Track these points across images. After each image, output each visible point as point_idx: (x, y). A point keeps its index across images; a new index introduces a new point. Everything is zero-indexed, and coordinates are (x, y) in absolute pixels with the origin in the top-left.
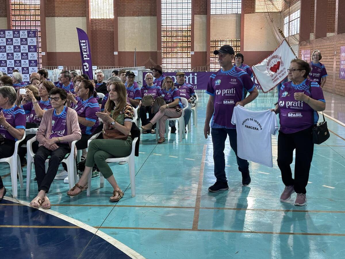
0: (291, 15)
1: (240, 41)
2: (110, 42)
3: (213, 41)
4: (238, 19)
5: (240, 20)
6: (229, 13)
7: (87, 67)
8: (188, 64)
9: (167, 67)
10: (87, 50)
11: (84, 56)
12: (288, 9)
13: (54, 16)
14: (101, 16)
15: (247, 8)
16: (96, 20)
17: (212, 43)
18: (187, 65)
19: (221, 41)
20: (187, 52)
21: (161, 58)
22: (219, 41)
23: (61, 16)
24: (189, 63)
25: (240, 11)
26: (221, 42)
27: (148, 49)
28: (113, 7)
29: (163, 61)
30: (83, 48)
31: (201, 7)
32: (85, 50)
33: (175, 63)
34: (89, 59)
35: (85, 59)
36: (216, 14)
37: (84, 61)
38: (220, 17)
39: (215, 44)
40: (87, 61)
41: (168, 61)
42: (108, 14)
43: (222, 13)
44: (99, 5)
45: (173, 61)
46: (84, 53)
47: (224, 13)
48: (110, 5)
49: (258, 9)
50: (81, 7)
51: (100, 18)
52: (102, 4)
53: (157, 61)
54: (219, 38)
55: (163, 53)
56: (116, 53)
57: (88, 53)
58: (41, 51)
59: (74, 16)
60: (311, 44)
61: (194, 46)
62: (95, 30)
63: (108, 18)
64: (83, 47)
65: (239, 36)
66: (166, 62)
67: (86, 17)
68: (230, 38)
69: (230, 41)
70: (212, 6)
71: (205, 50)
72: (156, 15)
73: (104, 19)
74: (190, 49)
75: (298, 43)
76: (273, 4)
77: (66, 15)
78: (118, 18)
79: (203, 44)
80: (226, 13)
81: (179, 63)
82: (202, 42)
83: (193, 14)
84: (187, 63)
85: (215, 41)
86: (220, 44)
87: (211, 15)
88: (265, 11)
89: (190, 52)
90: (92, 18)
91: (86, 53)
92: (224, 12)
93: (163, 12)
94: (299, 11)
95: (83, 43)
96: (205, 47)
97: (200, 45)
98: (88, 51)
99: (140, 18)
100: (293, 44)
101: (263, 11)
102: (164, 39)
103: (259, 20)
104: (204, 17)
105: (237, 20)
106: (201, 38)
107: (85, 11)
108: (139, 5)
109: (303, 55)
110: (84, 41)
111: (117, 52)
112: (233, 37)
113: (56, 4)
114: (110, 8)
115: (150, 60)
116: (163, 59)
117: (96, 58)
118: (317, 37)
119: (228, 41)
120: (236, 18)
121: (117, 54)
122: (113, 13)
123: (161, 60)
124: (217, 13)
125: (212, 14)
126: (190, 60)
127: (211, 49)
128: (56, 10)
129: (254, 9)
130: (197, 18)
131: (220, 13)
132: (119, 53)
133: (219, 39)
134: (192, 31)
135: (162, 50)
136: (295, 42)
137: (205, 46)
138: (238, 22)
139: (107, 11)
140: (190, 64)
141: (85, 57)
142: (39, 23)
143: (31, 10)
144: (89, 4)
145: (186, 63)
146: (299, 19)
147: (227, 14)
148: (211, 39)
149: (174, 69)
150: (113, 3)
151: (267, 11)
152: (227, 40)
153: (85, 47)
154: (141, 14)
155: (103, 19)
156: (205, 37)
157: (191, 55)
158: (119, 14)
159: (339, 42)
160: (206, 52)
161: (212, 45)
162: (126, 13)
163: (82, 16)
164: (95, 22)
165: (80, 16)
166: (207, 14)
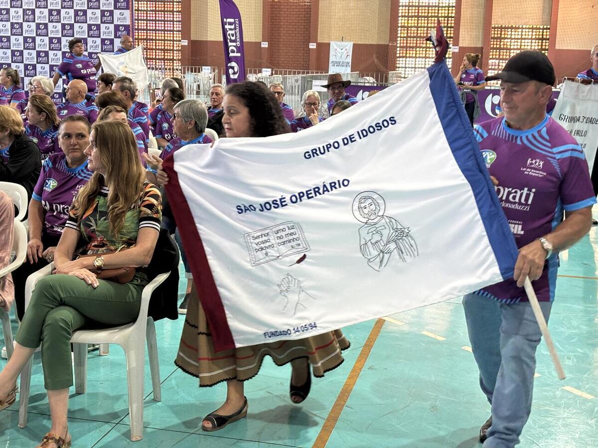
1: (549, 29)
2: (303, 24)
3: (498, 28)
7: (236, 70)
9: (405, 74)
10: (236, 37)
11: (230, 48)
17: (494, 31)
19: (512, 28)
21: (395, 57)
22: (508, 28)
26: (513, 30)
27: (373, 40)
29: (398, 62)
30: (228, 33)
32: (233, 38)
33: (421, 68)
34: (239, 55)
35: (231, 55)
37: (229, 60)
39: (501, 34)
40: (236, 59)
41: (407, 62)
45: (417, 63)
46: (230, 44)
53: (387, 62)
54: (509, 22)
55: (400, 47)
56: (313, 46)
57: (238, 43)
58: (180, 39)
61: (460, 36)
62: (276, 2)
64: (230, 32)
65: (547, 20)
66: (404, 65)
68: (531, 23)
69: (529, 28)
71: (479, 45)
74: (451, 42)
79: (477, 33)
82: (476, 29)
85: (501, 28)
86: (510, 33)
91: (234, 44)
95: (230, 24)
96: (481, 39)
97: (471, 35)
98: (238, 40)
102: (401, 21)
106: (474, 21)
110: (232, 20)
111: (315, 44)
112: (536, 21)
115: (373, 60)
116: (398, 59)
117: (276, 54)
119: (526, 28)
121: (315, 47)
123: (395, 61)
126: (449, 63)
127: (492, 43)
132: (319, 45)
134: (458, 7)
135: (399, 42)
141: (233, 51)
148: (493, 23)
152: (524, 26)
153: (233, 32)
156: (482, 20)
157: (453, 53)
160: (482, 48)
161: (494, 34)
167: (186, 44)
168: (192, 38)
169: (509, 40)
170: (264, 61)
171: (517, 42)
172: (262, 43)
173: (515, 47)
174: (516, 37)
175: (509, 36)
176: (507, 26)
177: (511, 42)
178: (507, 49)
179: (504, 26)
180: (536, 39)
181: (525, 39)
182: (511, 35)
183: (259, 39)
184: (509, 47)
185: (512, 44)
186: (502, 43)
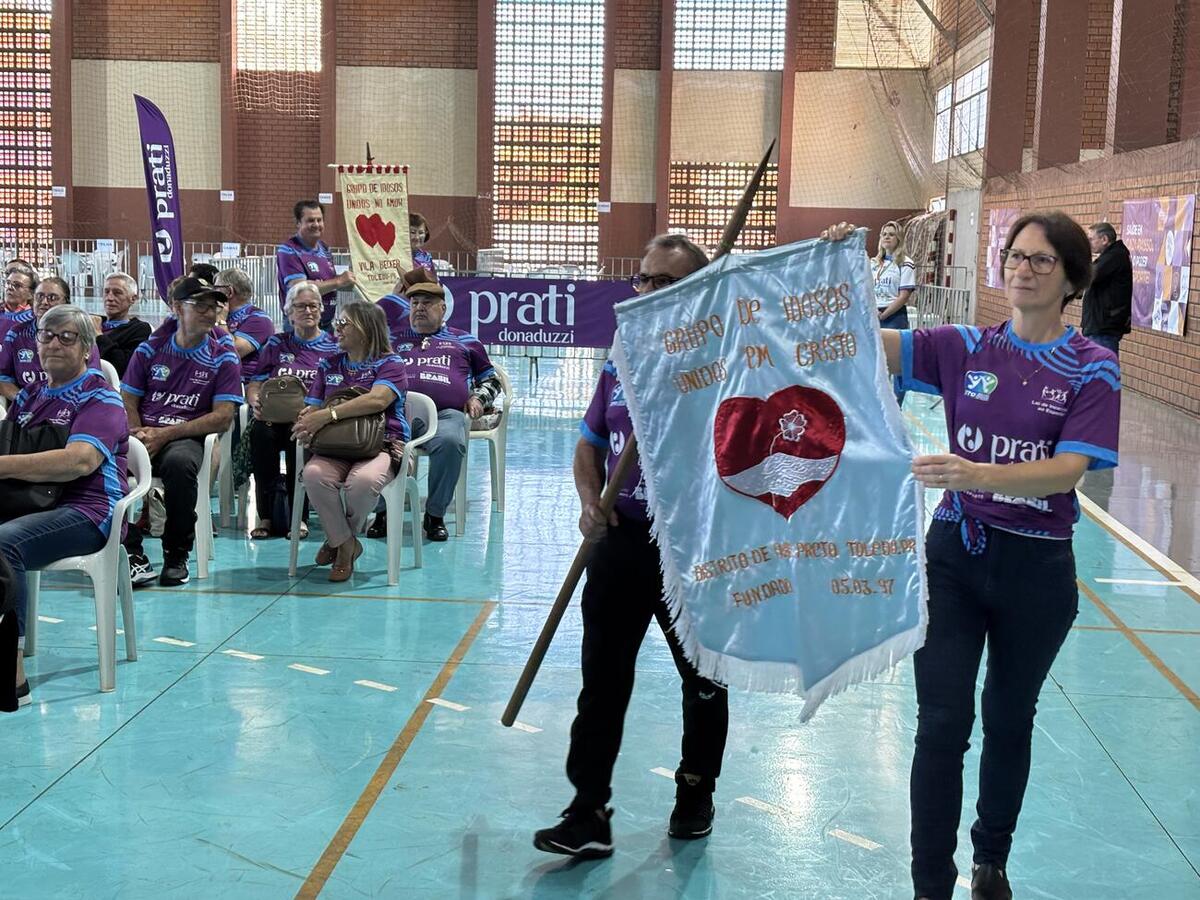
0: (960, 83)
1: (776, 169)
2: (305, 156)
3: (682, 167)
4: (772, 89)
5: (780, 92)
6: (741, 67)
7: (168, 247)
8: (589, 247)
9: (510, 254)
10: (166, 179)
12: (950, 60)
13: (102, 57)
14: (274, 60)
15: (804, 52)
16: (254, 74)
17: (676, 173)
18: (585, 250)
19: (708, 167)
20: (586, 205)
21: (489, 223)
23: (129, 57)
24: (592, 244)
25: (779, 63)
26: (710, 171)
27: (444, 188)
28: (319, 30)
29: (496, 231)
31: (640, 43)
32: (162, 183)
33: (541, 243)
35: (161, 215)
36: (692, 70)
37: (158, 225)
38: (708, 82)
39: (688, 179)
40: (168, 224)
41: (514, 232)
42: (299, 56)
43: (715, 67)
44: (271, 21)
45: (533, 232)
46: (158, 194)
47: (722, 67)
48: (308, 24)
49: (843, 56)
50: (204, 26)
51: (273, 69)
52: (279, 19)
53: (475, 231)
54: (702, 156)
55: (498, 202)
56: (326, 198)
58: (50, 184)
59: (175, 58)
60: (1022, 186)
61: (613, 182)
62: (249, 112)
63: (301, 69)
64: (157, 171)
66: (507, 238)
67: (218, 65)
68: (742, 159)
69: (740, 168)
70: (681, 39)
71: (649, 200)
72: (473, 66)
73: (284, 73)
74: (596, 194)
75: (979, 183)
76: (899, 41)
77: (147, 52)
78: (339, 70)
79: (644, 177)
80: (728, 67)
81: (555, 243)
82: (641, 169)
83: (611, 66)
84: (585, 244)
85: (689, 167)
86: (704, 177)
87: (674, 73)
88: (870, 65)
89: (594, 205)
90: (241, 66)
91: (163, 194)
92: (722, 63)
93: (502, 53)
94: (986, 66)
95: (157, 154)
96: (651, 189)
97: (632, 180)
99: (419, 74)
100: (963, 186)
101: (861, 65)
102: (500, 153)
103: (846, 96)
104: (648, 78)
105: (768, 92)
106: (637, 154)
107: (215, 44)
108: (415, 25)
109: (994, 228)
111: (331, 195)
112: (752, 153)
113: (112, 15)
114: (309, 33)
115: (448, 230)
116: (496, 226)
117: (252, 214)
118: (1043, 163)
119: (734, 168)
120: (766, 86)
122: (319, 52)
123: (490, 229)
124: (696, 66)
125: (680, 70)
126: (594, 233)
127: (672, 195)
128: (108, 35)
129: (831, 55)
130: (624, 79)
131: (709, 67)
132: (338, 197)
133: (702, 159)
134: (606, 127)
135: (496, 193)
136: (971, 178)
137: (651, 184)
138: (772, 101)
139: (299, 43)
140: (595, 247)
141: (163, 209)
142: (44, 81)
143: (18, 31)
144: (233, 17)
145: (579, 244)
146: (985, 97)
147: (731, 70)
148: (672, 157)
149: (535, 262)
150: (319, 16)
151: (875, 65)
152: (731, 165)
154: (419, 59)
155: (281, 72)
156: (652, 151)
157: (601, 215)
158: (340, 57)
159: (1119, 182)
160: (654, 206)
161: (676, 179)
162: (367, 52)
163: (204, 58)
164: (251, 83)
165: (198, 59)
166: (659, 69)
167: (63, 194)
168: (75, 183)
169: (704, 191)
170: (227, 227)
171: (719, 194)
172: (222, 192)
173: (716, 203)
174: (717, 184)
175: (704, 183)
176: (698, 164)
177: (707, 194)
178: (700, 207)
179: (693, 163)
181: (733, 188)
182: (707, 180)
183: (215, 184)
184: (704, 203)
185: (710, 197)
186: (691, 196)
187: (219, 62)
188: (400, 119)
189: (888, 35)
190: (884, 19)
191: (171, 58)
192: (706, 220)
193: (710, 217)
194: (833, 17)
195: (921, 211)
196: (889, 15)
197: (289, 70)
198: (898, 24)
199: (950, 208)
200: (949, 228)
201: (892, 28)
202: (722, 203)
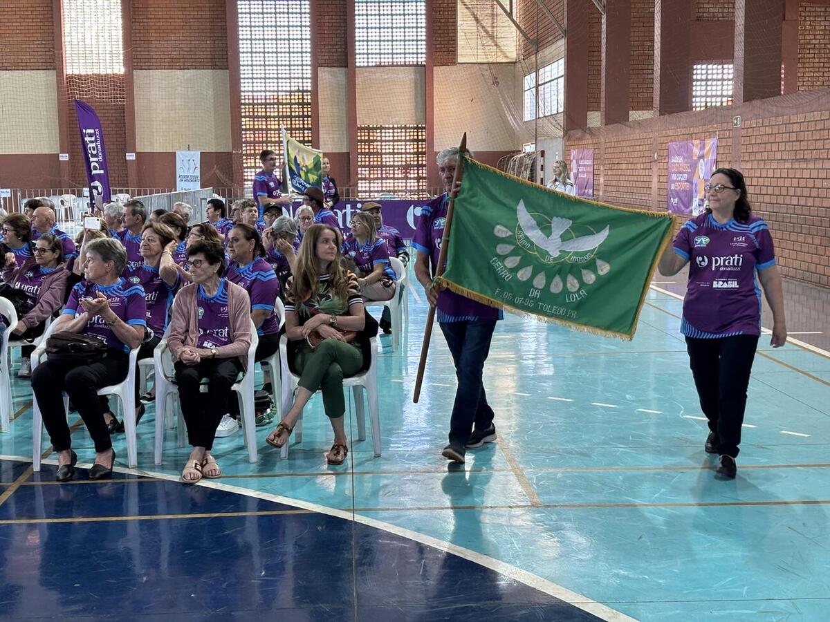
0: (541, 71)
1: (425, 128)
2: (115, 129)
3: (365, 128)
4: (418, 77)
5: (424, 79)
6: (399, 64)
7: (100, 191)
10: (98, 150)
11: (92, 165)
12: (533, 58)
14: (91, 67)
15: (438, 53)
16: (79, 77)
17: (361, 132)
19: (381, 128)
21: (242, 168)
25: (422, 59)
26: (383, 131)
27: (211, 147)
28: (121, 46)
29: (245, 174)
30: (89, 146)
31: (334, 50)
32: (95, 152)
34: (102, 172)
35: (94, 172)
36: (368, 66)
37: (92, 178)
38: (378, 73)
39: (369, 136)
40: (99, 177)
42: (108, 64)
43: (382, 64)
44: (88, 42)
46: (91, 159)
47: (387, 64)
48: (113, 43)
49: (463, 55)
50: (43, 46)
51: (91, 73)
52: (93, 40)
53: (232, 174)
54: (378, 121)
55: (246, 155)
56: (131, 157)
57: (100, 158)
59: (25, 68)
60: (595, 136)
61: (320, 139)
63: (109, 72)
64: (91, 145)
65: (422, 117)
67: (55, 71)
68: (401, 123)
69: (401, 128)
70: (360, 48)
71: (345, 150)
72: (226, 68)
73: (99, 75)
75: (561, 134)
76: (496, 45)
77: (5, 64)
78: (135, 72)
79: (341, 136)
80: (390, 64)
82: (338, 130)
83: (316, 65)
85: (368, 128)
86: (379, 134)
87: (357, 68)
88: (479, 61)
90: (70, 72)
91: (96, 159)
92: (387, 61)
93: (244, 59)
94: (562, 61)
95: (90, 135)
96: (345, 143)
97: (333, 138)
98: (100, 154)
99: (189, 73)
100: (550, 135)
101: (475, 61)
102: (245, 123)
103: (467, 80)
104: (340, 73)
105: (416, 79)
106: (336, 121)
107: (52, 58)
108: (185, 42)
109: (574, 161)
110: (92, 131)
111: (134, 154)
112: (409, 119)
114: (114, 49)
115: (215, 173)
116: (246, 170)
118: (609, 120)
119: (397, 128)
120: (416, 75)
121: (134, 158)
122: (122, 61)
123: (242, 173)
124: (370, 64)
125: (360, 67)
127: (359, 147)
129: (455, 55)
130: (325, 74)
131: (378, 64)
132: (139, 155)
133: (377, 123)
134: (314, 104)
135: (244, 149)
136: (557, 131)
137: (345, 139)
138: (419, 85)
139: (108, 55)
141: (95, 168)
146: (562, 81)
147: (393, 66)
148: (358, 122)
150: (120, 38)
152: (396, 126)
154: (190, 64)
156: (345, 119)
158: (136, 64)
159: (664, 132)
160: (348, 154)
161: (361, 136)
162: (153, 60)
163: (45, 67)
164: (79, 83)
165: (40, 68)
166: (347, 67)
169: (379, 143)
170: (65, 178)
171: (389, 145)
172: (60, 155)
173: (387, 151)
174: (387, 139)
175: (379, 138)
176: (375, 126)
177: (381, 145)
178: (377, 153)
179: (371, 126)
180: (409, 141)
181: (398, 141)
182: (381, 136)
183: (55, 149)
184: (379, 151)
185: (383, 147)
186: (371, 147)
187: (54, 69)
188: (177, 103)
189: (490, 42)
190: (486, 32)
191: (21, 68)
192: (382, 162)
193: (384, 160)
194: (455, 32)
195: (519, 152)
196: (489, 29)
197: (102, 73)
198: (495, 35)
199: (540, 149)
200: (540, 161)
201: (492, 37)
202: (391, 151)
